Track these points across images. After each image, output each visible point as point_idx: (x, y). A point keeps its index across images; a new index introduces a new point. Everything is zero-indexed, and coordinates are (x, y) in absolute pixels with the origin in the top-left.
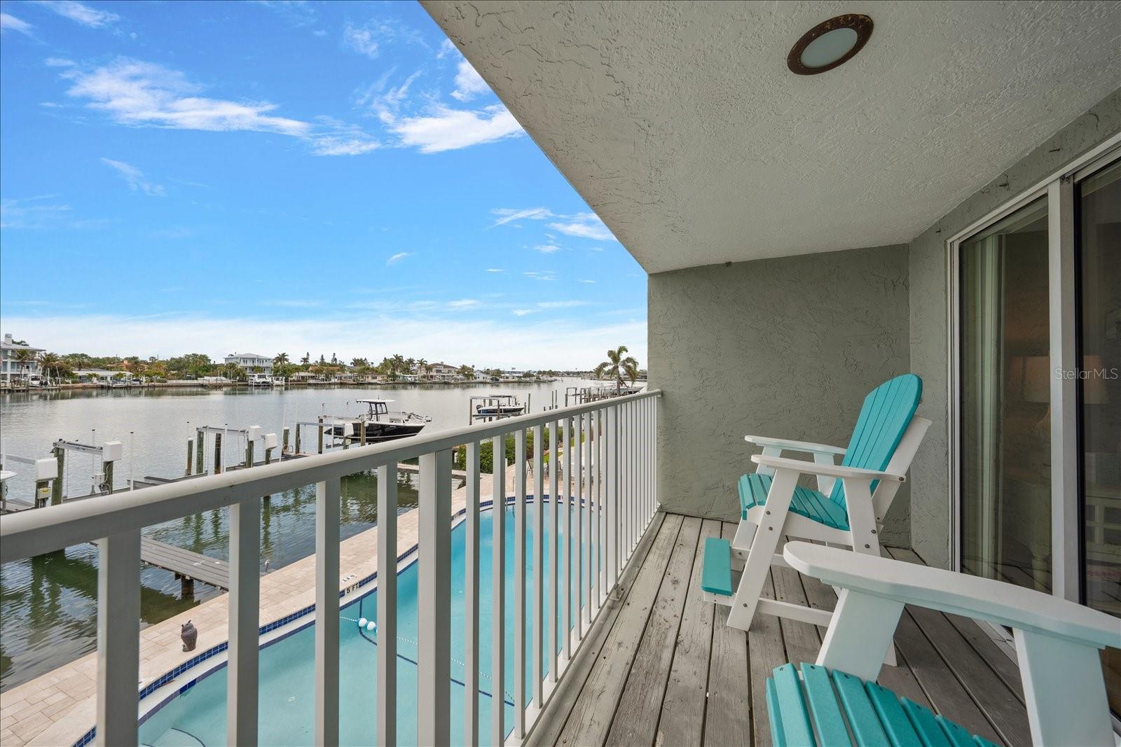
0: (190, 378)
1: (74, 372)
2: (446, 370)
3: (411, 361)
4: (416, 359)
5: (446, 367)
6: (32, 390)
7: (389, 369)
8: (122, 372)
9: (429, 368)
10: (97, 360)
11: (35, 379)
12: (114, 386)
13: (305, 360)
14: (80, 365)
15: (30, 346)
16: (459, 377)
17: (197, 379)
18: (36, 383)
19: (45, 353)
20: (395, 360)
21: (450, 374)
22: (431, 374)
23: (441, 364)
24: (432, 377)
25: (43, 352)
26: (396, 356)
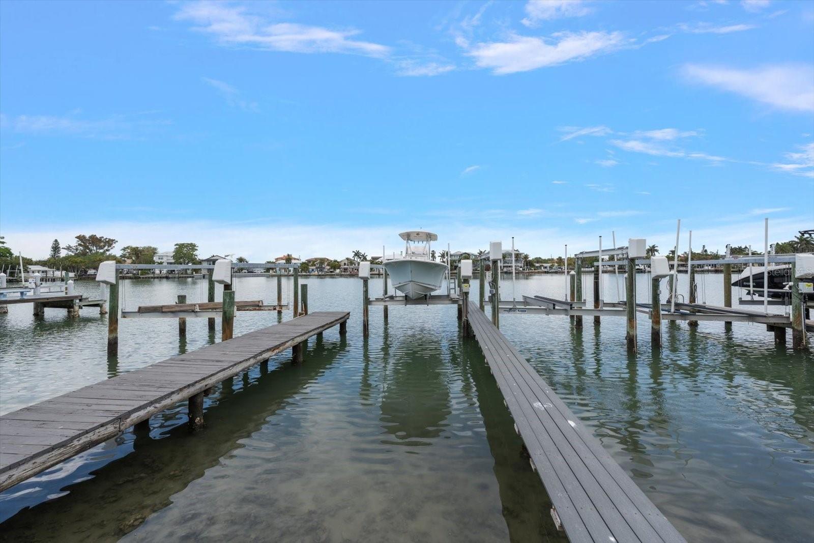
1: (535, 264)
6: (521, 273)
10: (545, 260)
11: (521, 267)
12: (550, 271)
14: (538, 261)
19: (524, 255)
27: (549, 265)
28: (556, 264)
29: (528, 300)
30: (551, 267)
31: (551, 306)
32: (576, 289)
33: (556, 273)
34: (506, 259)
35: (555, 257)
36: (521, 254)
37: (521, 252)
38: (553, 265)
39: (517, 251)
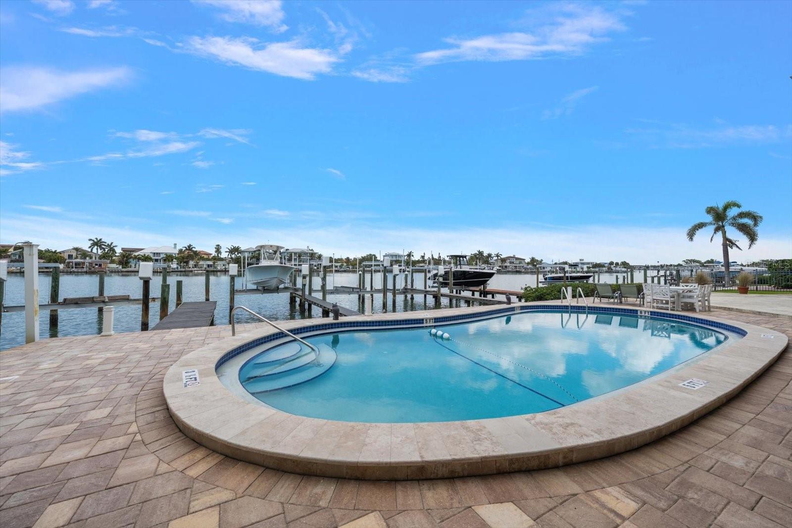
2: (518, 262)
3: (490, 255)
4: (493, 253)
5: (517, 259)
7: (474, 261)
9: (503, 260)
13: (423, 257)
16: (528, 267)
20: (478, 254)
21: (521, 265)
22: (506, 264)
23: (514, 257)
24: (506, 267)
26: (479, 252)
27: (340, 264)
28: (345, 264)
29: (338, 289)
30: (341, 267)
31: (352, 290)
32: (362, 281)
33: (345, 271)
34: (302, 258)
35: (344, 257)
36: (315, 253)
37: (315, 251)
38: (342, 265)
39: (312, 250)
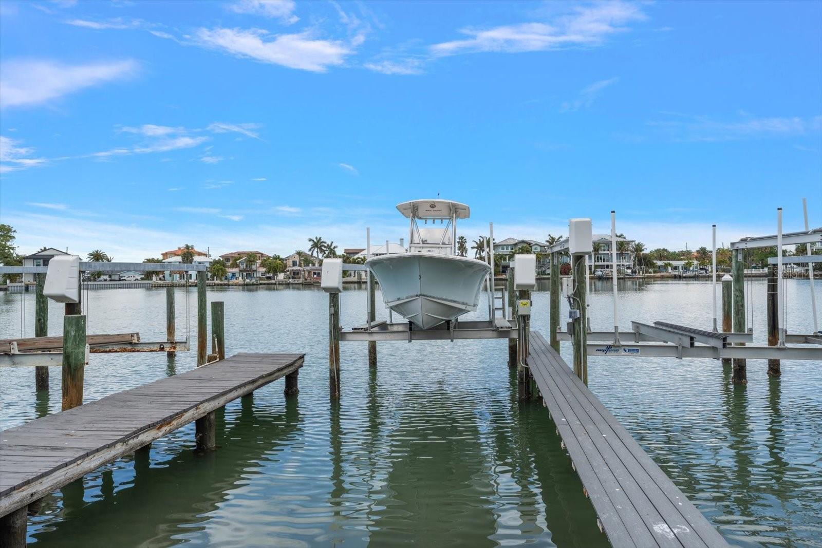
0: (755, 268)
1: (655, 262)
6: (628, 278)
8: (691, 261)
10: (674, 253)
11: (629, 268)
12: (684, 275)
14: (661, 257)
15: (626, 238)
17: (763, 268)
18: (629, 271)
19: (635, 244)
25: (634, 243)
27: (683, 263)
28: (696, 262)
29: (642, 330)
30: (686, 268)
31: (687, 342)
33: (695, 278)
34: (600, 252)
35: (694, 248)
36: (628, 243)
38: (690, 264)
39: (621, 236)
